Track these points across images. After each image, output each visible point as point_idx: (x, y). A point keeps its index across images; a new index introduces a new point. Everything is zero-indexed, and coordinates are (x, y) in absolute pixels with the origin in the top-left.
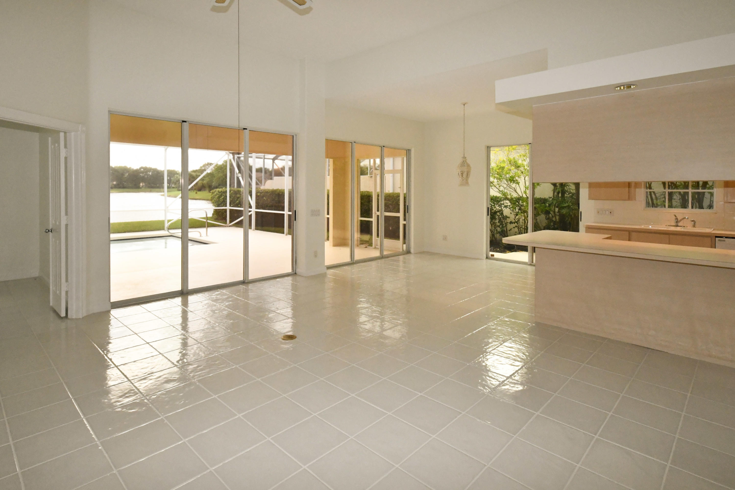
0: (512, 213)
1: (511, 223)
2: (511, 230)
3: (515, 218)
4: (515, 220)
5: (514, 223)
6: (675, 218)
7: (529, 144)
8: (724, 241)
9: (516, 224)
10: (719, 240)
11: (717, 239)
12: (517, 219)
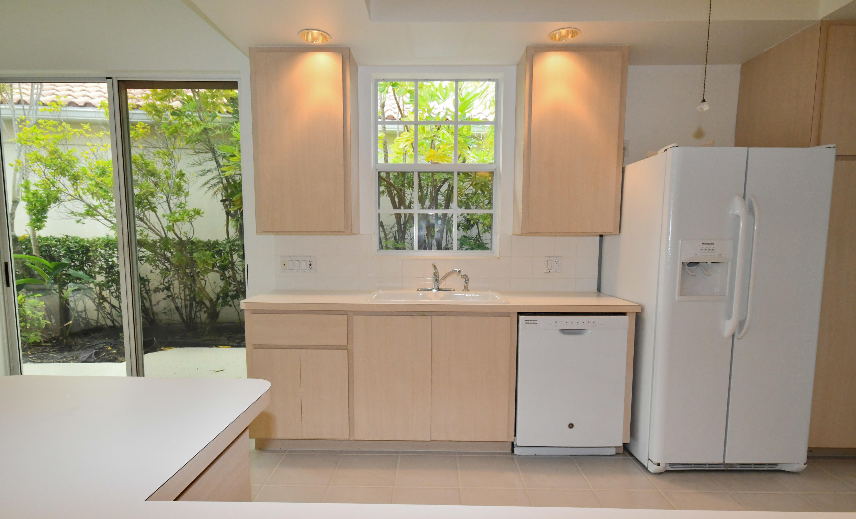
0: (154, 271)
1: (157, 290)
2: (158, 303)
3: (164, 280)
4: (164, 284)
5: (163, 291)
6: (432, 271)
7: (107, 78)
8: (535, 322)
9: (165, 291)
10: (527, 322)
11: (521, 318)
12: (166, 283)
